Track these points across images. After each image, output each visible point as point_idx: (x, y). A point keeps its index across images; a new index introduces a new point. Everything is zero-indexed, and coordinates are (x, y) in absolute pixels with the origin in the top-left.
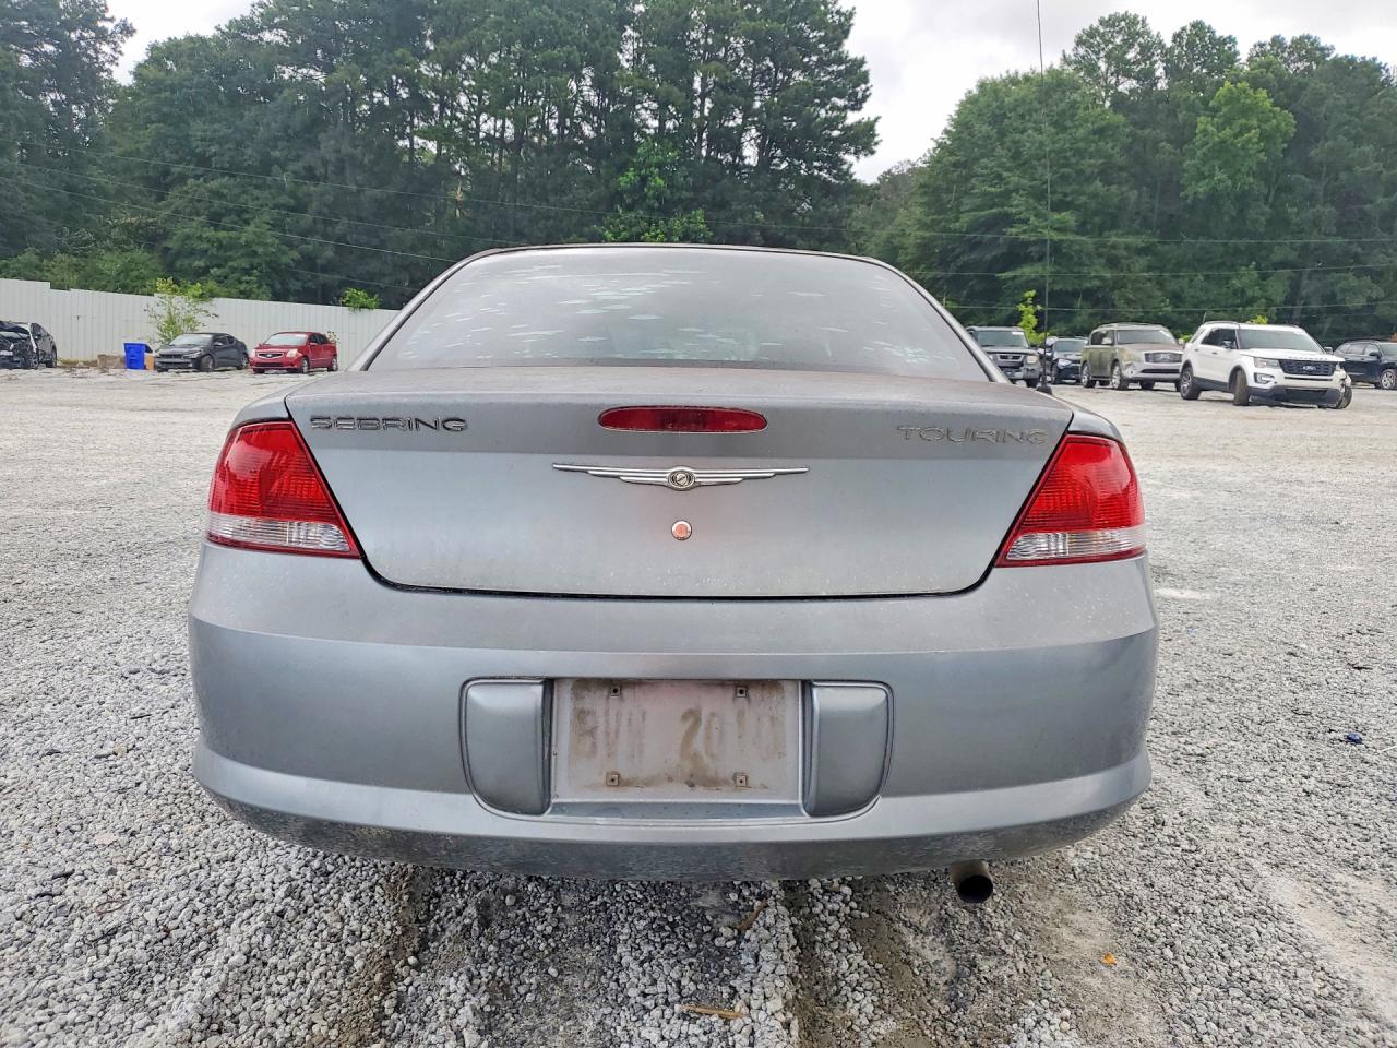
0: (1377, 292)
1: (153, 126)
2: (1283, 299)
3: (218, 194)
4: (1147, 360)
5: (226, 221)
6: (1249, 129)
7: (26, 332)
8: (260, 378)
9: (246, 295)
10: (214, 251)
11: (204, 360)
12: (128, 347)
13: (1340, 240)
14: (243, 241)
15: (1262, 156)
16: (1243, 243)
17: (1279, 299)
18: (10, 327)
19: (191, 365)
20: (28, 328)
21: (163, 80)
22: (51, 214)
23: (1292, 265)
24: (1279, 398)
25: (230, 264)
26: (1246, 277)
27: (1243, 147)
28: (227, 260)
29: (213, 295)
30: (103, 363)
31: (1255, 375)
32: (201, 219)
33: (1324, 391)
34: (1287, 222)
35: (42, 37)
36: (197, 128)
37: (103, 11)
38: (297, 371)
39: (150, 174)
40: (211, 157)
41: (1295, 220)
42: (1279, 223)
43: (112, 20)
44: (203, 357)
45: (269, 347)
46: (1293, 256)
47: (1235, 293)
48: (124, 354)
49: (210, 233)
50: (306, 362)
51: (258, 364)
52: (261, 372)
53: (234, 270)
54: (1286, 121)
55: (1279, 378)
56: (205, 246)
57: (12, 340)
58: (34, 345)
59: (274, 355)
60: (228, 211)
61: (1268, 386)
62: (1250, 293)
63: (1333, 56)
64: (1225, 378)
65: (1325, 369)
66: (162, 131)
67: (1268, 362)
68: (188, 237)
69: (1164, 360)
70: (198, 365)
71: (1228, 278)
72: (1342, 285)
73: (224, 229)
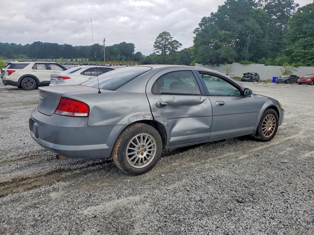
1: (295, 27)
3: (306, 41)
5: (307, 48)
7: (253, 75)
8: (300, 85)
9: (309, 65)
10: (303, 55)
11: (287, 81)
12: (274, 78)
14: (310, 52)
18: (250, 74)
19: (284, 82)
20: (254, 74)
21: (299, 16)
22: (272, 50)
25: (306, 58)
28: (306, 57)
29: (299, 65)
30: (269, 81)
32: (301, 48)
35: (278, 12)
36: (305, 26)
37: (293, 2)
38: (310, 84)
39: (293, 39)
40: (307, 32)
43: (294, 4)
44: (287, 80)
45: (304, 78)
48: (272, 79)
49: (303, 51)
50: (313, 82)
51: (299, 82)
52: (301, 84)
53: (307, 59)
56: (301, 54)
57: (250, 76)
58: (254, 78)
59: (303, 80)
60: (308, 45)
66: (297, 28)
68: (297, 52)
70: (286, 82)
73: (307, 49)
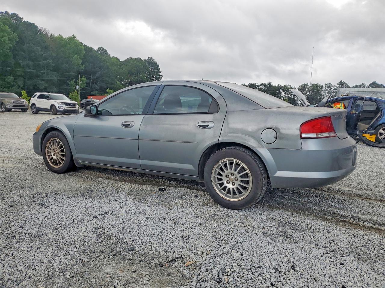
0: (47, 85)
2: (23, 86)
4: (14, 103)
6: (5, 36)
13: (35, 71)
15: (10, 45)
16: (8, 69)
17: (22, 86)
23: (23, 77)
24: (65, 112)
26: (10, 79)
27: (4, 41)
31: (59, 107)
33: (75, 110)
34: (20, 65)
41: (22, 64)
42: (18, 65)
46: (23, 74)
47: (8, 83)
54: (15, 36)
55: (65, 107)
61: (62, 109)
62: (12, 83)
63: (23, 20)
64: (49, 108)
65: (74, 105)
67: (62, 103)
69: (19, 103)
71: (4, 79)
72: (38, 83)
